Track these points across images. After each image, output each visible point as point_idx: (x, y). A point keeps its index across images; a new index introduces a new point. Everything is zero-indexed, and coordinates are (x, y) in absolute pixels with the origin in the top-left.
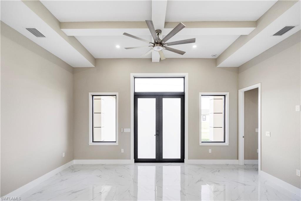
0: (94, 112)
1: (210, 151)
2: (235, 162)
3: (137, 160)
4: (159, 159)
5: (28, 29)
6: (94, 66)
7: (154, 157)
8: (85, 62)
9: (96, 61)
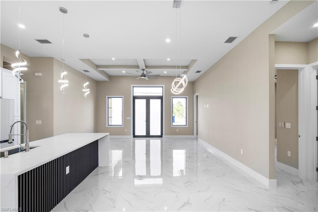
0: (109, 107)
1: (177, 130)
2: (192, 136)
3: (135, 136)
4: (148, 135)
5: (84, 70)
6: (108, 80)
7: (145, 134)
8: (101, 77)
9: (110, 77)
